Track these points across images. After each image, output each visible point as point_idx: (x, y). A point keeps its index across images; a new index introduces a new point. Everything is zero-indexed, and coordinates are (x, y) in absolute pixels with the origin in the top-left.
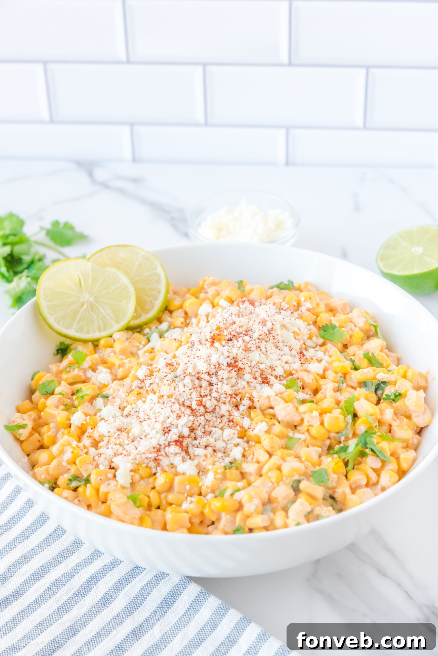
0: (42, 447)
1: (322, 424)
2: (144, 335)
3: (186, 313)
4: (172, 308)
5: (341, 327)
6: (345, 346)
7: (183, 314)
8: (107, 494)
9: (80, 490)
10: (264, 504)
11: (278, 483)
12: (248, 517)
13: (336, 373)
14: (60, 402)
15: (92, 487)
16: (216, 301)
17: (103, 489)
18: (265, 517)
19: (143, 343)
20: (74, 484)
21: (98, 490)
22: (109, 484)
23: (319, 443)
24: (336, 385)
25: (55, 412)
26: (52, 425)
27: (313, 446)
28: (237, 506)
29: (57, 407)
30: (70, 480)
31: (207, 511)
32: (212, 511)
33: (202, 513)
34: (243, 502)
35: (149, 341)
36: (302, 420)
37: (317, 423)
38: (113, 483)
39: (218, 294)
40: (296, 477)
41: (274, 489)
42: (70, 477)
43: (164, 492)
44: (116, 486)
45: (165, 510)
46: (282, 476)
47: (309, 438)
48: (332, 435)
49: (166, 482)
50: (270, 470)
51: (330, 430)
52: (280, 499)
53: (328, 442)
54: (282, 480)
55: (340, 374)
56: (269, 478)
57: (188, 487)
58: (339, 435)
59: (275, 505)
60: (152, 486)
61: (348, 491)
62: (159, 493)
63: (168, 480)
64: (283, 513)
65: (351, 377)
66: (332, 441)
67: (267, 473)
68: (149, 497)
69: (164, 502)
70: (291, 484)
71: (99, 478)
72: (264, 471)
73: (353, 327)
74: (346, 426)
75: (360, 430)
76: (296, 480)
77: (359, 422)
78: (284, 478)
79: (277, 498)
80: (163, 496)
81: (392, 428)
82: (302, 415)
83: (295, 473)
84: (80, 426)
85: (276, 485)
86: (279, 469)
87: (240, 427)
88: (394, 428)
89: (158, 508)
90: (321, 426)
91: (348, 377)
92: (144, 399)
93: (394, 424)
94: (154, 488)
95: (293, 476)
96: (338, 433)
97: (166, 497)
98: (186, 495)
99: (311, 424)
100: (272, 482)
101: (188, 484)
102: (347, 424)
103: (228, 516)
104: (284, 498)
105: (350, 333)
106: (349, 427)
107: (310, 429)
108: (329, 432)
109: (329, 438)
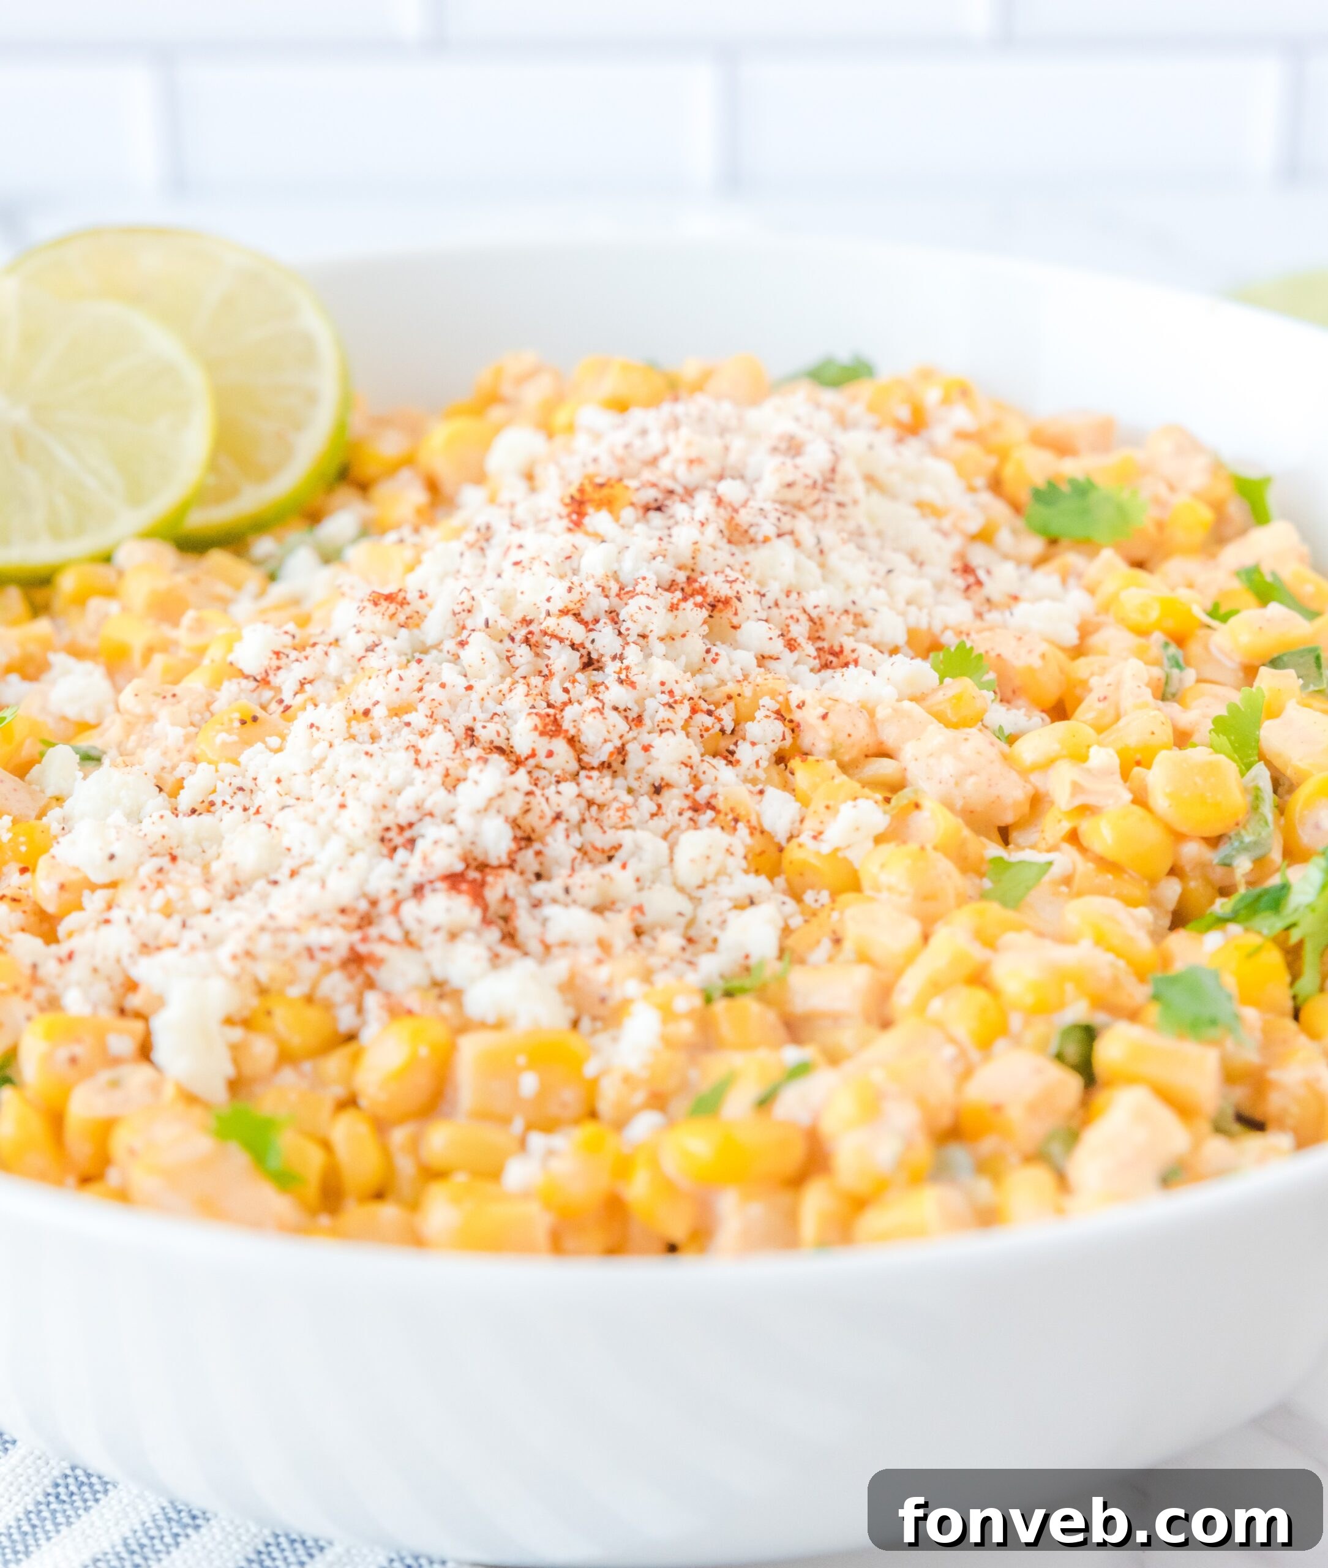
1: (1140, 800)
3: (432, 485)
4: (368, 468)
6: (1140, 567)
7: (418, 486)
8: (105, 1128)
10: (936, 1138)
11: (985, 1045)
12: (860, 1202)
13: (1141, 633)
15: (26, 1100)
16: (562, 417)
17: (85, 1107)
21: (56, 1117)
22: (113, 1084)
23: (1135, 890)
24: (1157, 672)
28: (796, 1153)
31: (637, 1190)
32: (667, 1187)
33: (614, 1205)
34: (829, 1125)
35: (276, 578)
36: (1037, 802)
37: (1117, 792)
38: (138, 1076)
39: (566, 393)
40: (1077, 1011)
41: (969, 1071)
43: (402, 1119)
44: (155, 1088)
45: (414, 1205)
46: (1001, 1012)
47: (1080, 867)
48: (1190, 852)
49: (414, 1062)
50: (936, 987)
51: (1183, 828)
52: (1015, 1113)
53: (1172, 890)
54: (1003, 1029)
55: (1158, 637)
56: (939, 1024)
57: (529, 1083)
58: (1224, 849)
59: (988, 1145)
60: (338, 1091)
62: (381, 1126)
63: (424, 1051)
64: (1039, 1176)
65: (1206, 648)
66: (1193, 884)
67: (921, 1006)
68: (326, 1145)
69: (406, 1166)
70: (1054, 1046)
71: (63, 1056)
72: (904, 997)
73: (1165, 491)
75: (1317, 826)
76: (1075, 1027)
77: (1306, 788)
78: (1016, 1022)
79: (997, 1108)
80: (399, 1136)
82: (1036, 779)
83: (1069, 988)
85: (975, 1055)
86: (979, 978)
87: (752, 830)
89: (379, 1195)
90: (1137, 809)
91: (1194, 643)
92: (274, 741)
94: (349, 1102)
95: (1061, 1005)
96: (1214, 842)
97: (415, 1145)
98: (518, 1125)
99: (1091, 800)
100: (952, 1040)
101: (531, 1066)
102: (1257, 798)
103: (756, 1210)
104: (1033, 1109)
105: (1156, 512)
106: (1265, 815)
107: (1086, 827)
108: (1179, 837)
109: (1174, 871)
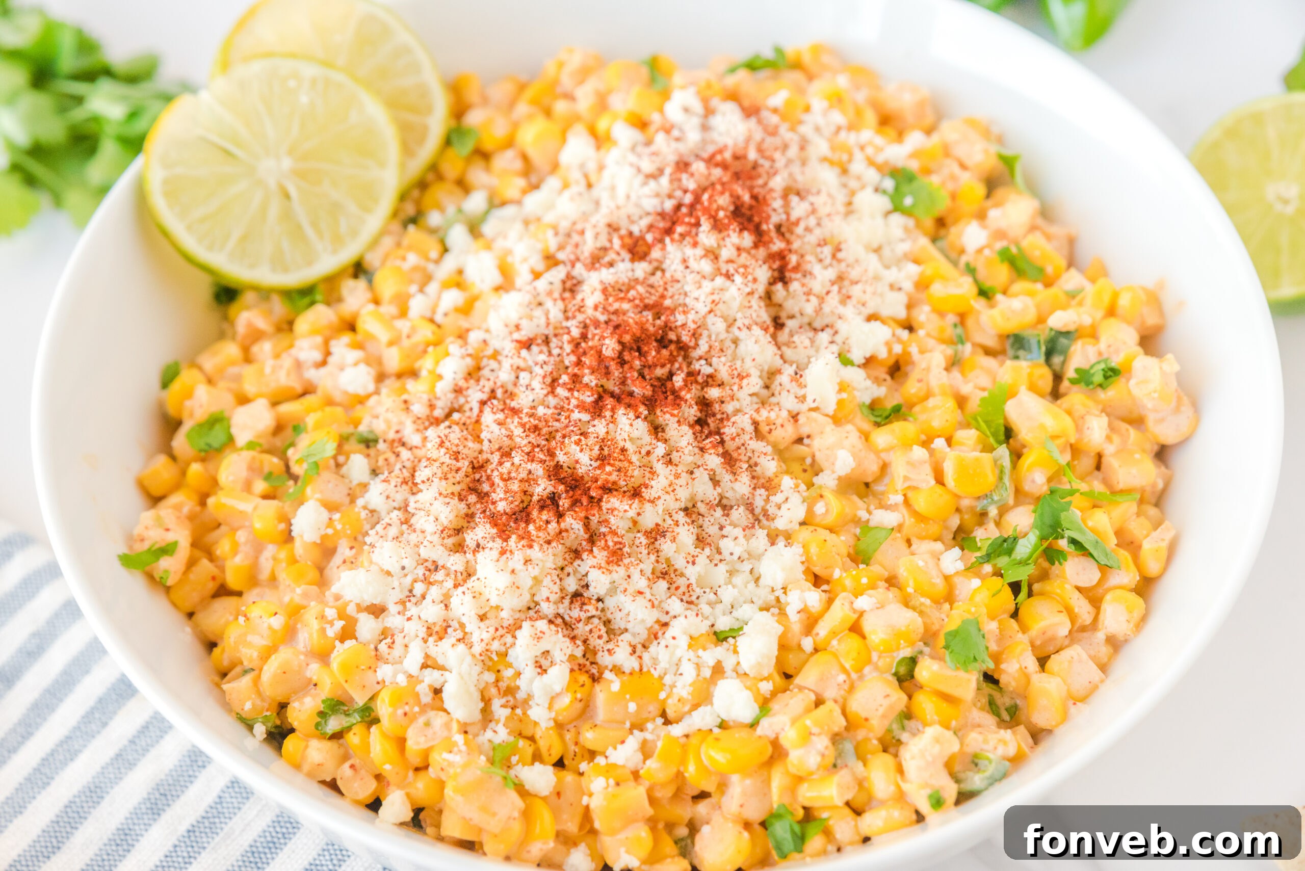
0: (223, 591)
1: (940, 481)
2: (433, 231)
3: (525, 158)
4: (488, 145)
5: (927, 172)
6: (941, 223)
7: (518, 165)
8: (426, 754)
9: (353, 739)
10: (836, 739)
11: (859, 670)
12: (799, 779)
13: (942, 314)
14: (254, 469)
15: (385, 735)
16: (602, 125)
17: (415, 742)
18: (843, 776)
19: (434, 254)
20: (334, 724)
21: (401, 742)
22: (428, 724)
23: (934, 529)
24: (950, 351)
25: (245, 505)
26: (241, 536)
27: (922, 538)
28: (769, 750)
29: (248, 487)
30: (321, 714)
31: (691, 770)
32: (704, 770)
33: (679, 775)
34: (785, 742)
35: (446, 250)
36: (884, 468)
37: (926, 479)
38: (438, 719)
39: (602, 104)
40: (907, 652)
41: (852, 688)
42: (322, 707)
43: (570, 724)
44: (447, 726)
45: (578, 772)
46: (868, 650)
47: (909, 521)
48: (965, 503)
49: (574, 701)
50: (835, 634)
51: (961, 494)
52: (875, 722)
53: (955, 522)
54: (869, 661)
55: (949, 318)
56: (837, 657)
57: (632, 707)
58: (985, 502)
59: (862, 737)
61: (1031, 664)
62: (560, 728)
64: (886, 762)
65: (976, 321)
66: (966, 517)
67: (829, 642)
68: (533, 740)
69: (573, 749)
70: (893, 671)
71: (400, 712)
73: (956, 169)
74: (1000, 478)
75: (1033, 481)
76: (904, 659)
77: (1028, 459)
78: (875, 656)
79: (864, 715)
80: (569, 732)
81: (1105, 461)
82: (883, 455)
83: (900, 640)
84: (319, 541)
85: (854, 676)
86: (856, 629)
88: (1111, 461)
89: (560, 765)
90: (939, 489)
91: (970, 322)
93: (1109, 450)
95: (898, 649)
96: (980, 498)
97: (577, 736)
98: (628, 725)
99: (915, 484)
100: (844, 670)
101: (632, 699)
102: (1002, 472)
103: (748, 782)
104: (884, 716)
105: (950, 186)
106: (1007, 480)
107: (913, 498)
108: (958, 497)
109: (958, 510)
